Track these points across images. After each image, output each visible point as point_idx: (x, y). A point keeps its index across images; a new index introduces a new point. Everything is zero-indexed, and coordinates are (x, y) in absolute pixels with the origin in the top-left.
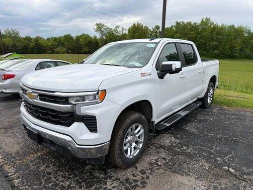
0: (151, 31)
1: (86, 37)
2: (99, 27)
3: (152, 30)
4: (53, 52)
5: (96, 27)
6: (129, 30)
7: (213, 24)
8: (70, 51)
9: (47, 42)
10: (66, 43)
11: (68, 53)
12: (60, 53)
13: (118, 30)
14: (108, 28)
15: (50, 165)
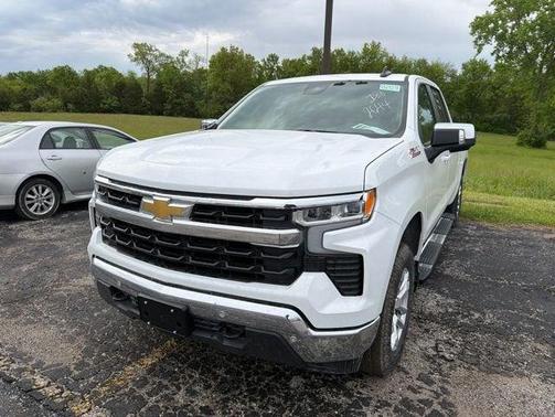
0: (260, 66)
1: (110, 74)
2: (142, 52)
3: (261, 63)
4: (27, 108)
5: (133, 52)
6: (213, 63)
7: (386, 55)
8: (70, 106)
9: (6, 82)
10: (61, 87)
11: (68, 111)
12: (45, 110)
13: (186, 60)
14: (162, 55)
15: (197, 388)
